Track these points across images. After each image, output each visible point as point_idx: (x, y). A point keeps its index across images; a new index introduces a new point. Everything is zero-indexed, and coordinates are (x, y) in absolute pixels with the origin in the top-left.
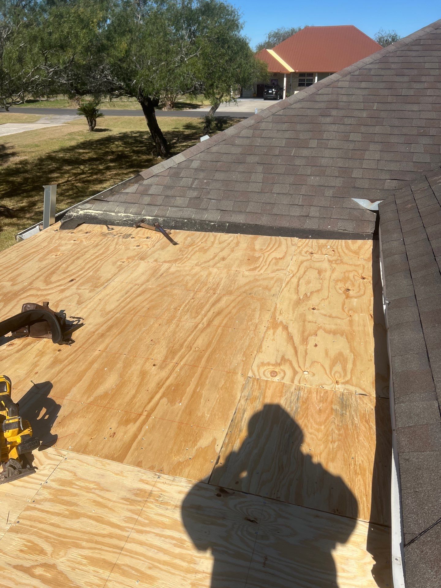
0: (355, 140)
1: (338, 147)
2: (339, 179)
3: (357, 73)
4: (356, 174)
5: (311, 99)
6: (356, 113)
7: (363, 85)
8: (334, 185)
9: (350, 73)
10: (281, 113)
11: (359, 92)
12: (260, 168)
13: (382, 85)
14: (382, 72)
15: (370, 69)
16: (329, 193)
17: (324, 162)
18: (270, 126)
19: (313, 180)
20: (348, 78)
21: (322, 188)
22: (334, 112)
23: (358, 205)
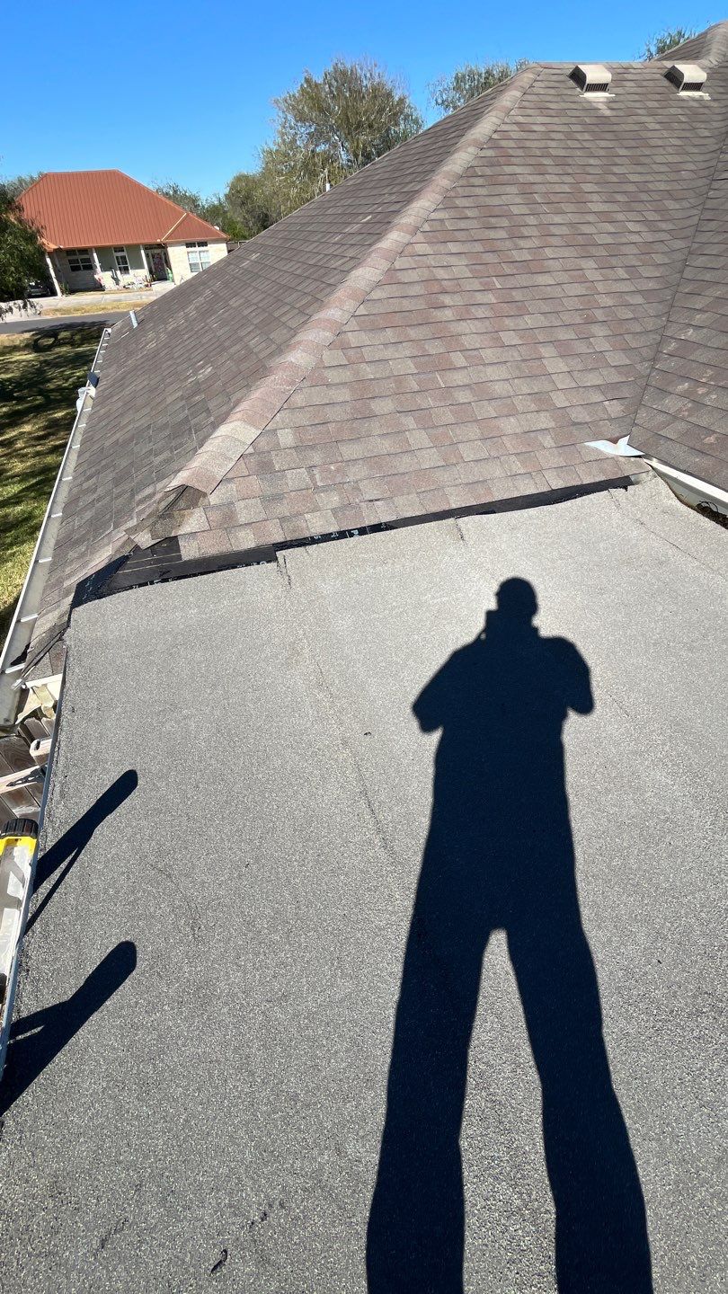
0: (514, 343)
1: (499, 361)
2: (542, 414)
3: (426, 227)
4: (560, 400)
5: (391, 277)
6: (480, 298)
7: (453, 247)
8: (544, 426)
9: (418, 228)
10: (362, 310)
11: (453, 260)
12: (410, 422)
13: (478, 247)
14: (462, 224)
15: (442, 221)
16: (548, 441)
17: (499, 389)
18: (364, 338)
19: (510, 425)
20: (419, 237)
21: (532, 435)
22: (447, 300)
23: (600, 452)
